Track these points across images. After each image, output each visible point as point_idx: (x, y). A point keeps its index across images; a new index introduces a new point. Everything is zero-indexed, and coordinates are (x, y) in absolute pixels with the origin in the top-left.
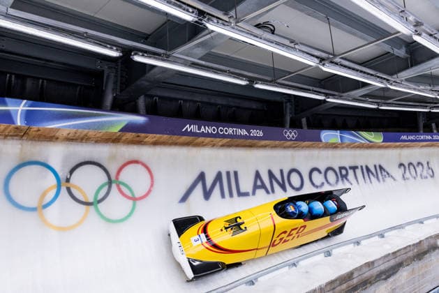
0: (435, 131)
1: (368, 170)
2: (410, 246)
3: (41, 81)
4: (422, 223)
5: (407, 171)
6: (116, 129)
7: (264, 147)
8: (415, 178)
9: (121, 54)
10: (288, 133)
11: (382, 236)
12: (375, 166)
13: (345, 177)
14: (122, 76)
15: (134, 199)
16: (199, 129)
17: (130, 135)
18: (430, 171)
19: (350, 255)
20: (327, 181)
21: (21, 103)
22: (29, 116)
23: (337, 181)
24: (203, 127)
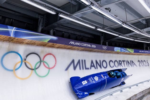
0: (149, 50)
1: (128, 62)
2: (146, 89)
3: (12, 20)
4: (148, 81)
5: (141, 63)
6: (46, 41)
7: (95, 51)
8: (143, 66)
9: (56, 13)
10: (104, 47)
11: (137, 86)
12: (130, 61)
13: (121, 64)
14: (45, 21)
15: (49, 68)
16: (75, 43)
17: (50, 44)
18: (148, 64)
19: (129, 92)
20: (115, 65)
21: (13, 28)
22: (16, 33)
23: (118, 65)
24: (76, 43)
